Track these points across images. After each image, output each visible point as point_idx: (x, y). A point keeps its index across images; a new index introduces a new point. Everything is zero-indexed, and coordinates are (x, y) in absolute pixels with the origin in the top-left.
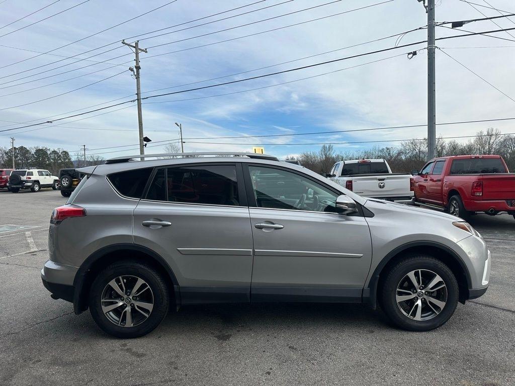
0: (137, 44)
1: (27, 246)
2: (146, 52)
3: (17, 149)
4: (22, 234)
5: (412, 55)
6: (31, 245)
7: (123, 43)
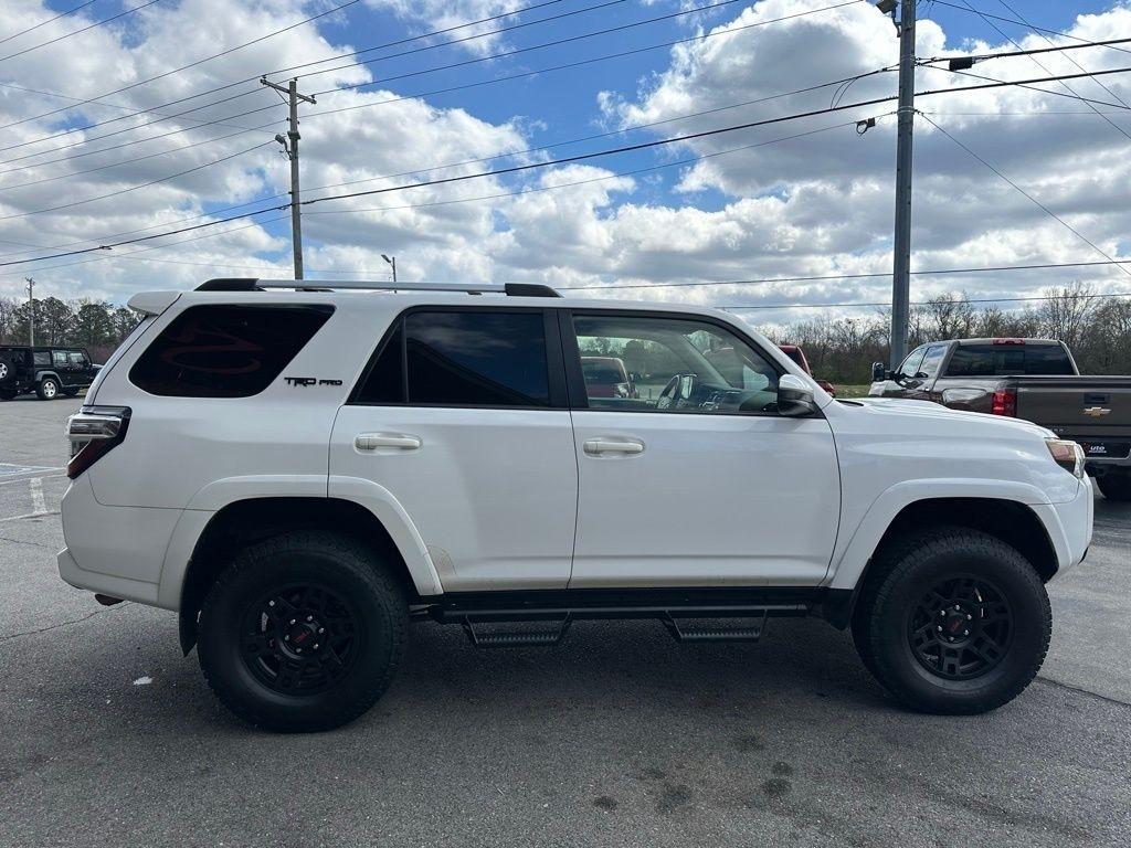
0: (293, 85)
1: (29, 505)
2: (314, 102)
3: (42, 303)
4: (24, 483)
5: (865, 126)
6: (36, 504)
7: (264, 82)
